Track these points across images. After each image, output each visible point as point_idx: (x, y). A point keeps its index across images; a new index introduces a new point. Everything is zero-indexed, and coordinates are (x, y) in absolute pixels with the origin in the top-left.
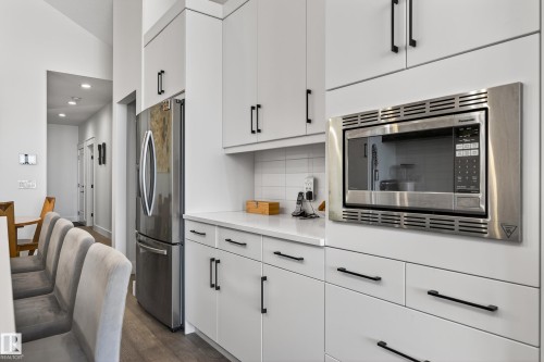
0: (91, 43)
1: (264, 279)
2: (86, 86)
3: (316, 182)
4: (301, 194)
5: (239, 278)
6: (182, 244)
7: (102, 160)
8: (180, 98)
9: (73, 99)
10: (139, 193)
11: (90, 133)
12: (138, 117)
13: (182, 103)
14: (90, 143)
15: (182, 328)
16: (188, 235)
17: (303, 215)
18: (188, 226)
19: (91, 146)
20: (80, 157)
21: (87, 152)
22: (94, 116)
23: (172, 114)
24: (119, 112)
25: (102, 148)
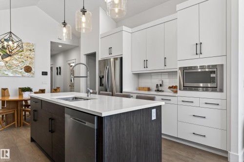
2: (60, 46)
3: (162, 81)
4: (157, 85)
17: (158, 91)
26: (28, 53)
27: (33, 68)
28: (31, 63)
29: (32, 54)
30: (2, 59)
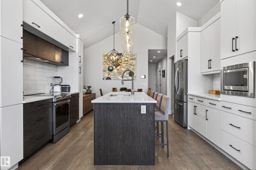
0: (160, 38)
1: (207, 111)
2: (159, 52)
5: (201, 111)
6: (187, 102)
7: (164, 76)
8: (186, 58)
9: (155, 56)
10: (175, 87)
11: (160, 66)
12: (175, 64)
13: (187, 60)
14: (159, 70)
15: (187, 128)
16: (189, 99)
18: (189, 97)
19: (160, 71)
20: (156, 75)
21: (159, 73)
22: (161, 61)
23: (184, 64)
24: (169, 61)
25: (164, 72)
26: (131, 62)
27: (135, 73)
28: (133, 69)
29: (134, 62)
30: (116, 67)
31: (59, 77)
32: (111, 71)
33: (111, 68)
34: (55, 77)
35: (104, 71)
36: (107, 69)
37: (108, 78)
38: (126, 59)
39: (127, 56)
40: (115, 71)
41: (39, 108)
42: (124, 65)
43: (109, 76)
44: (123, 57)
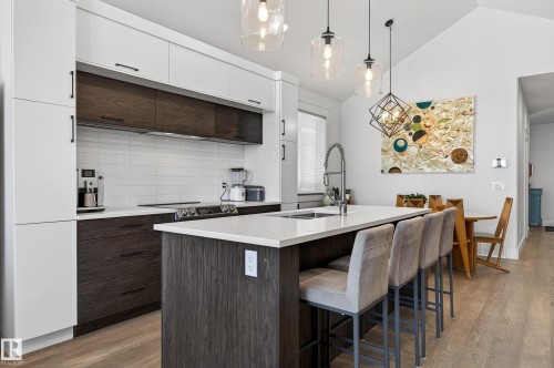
26: (459, 121)
27: (469, 153)
28: (466, 142)
29: (468, 121)
30: (415, 139)
31: (240, 170)
32: (401, 150)
33: (401, 143)
34: (234, 170)
35: (384, 151)
36: (391, 145)
37: (394, 170)
38: (444, 115)
39: (447, 107)
40: (413, 149)
41: (129, 232)
42: (437, 133)
43: (397, 165)
44: (436, 111)
